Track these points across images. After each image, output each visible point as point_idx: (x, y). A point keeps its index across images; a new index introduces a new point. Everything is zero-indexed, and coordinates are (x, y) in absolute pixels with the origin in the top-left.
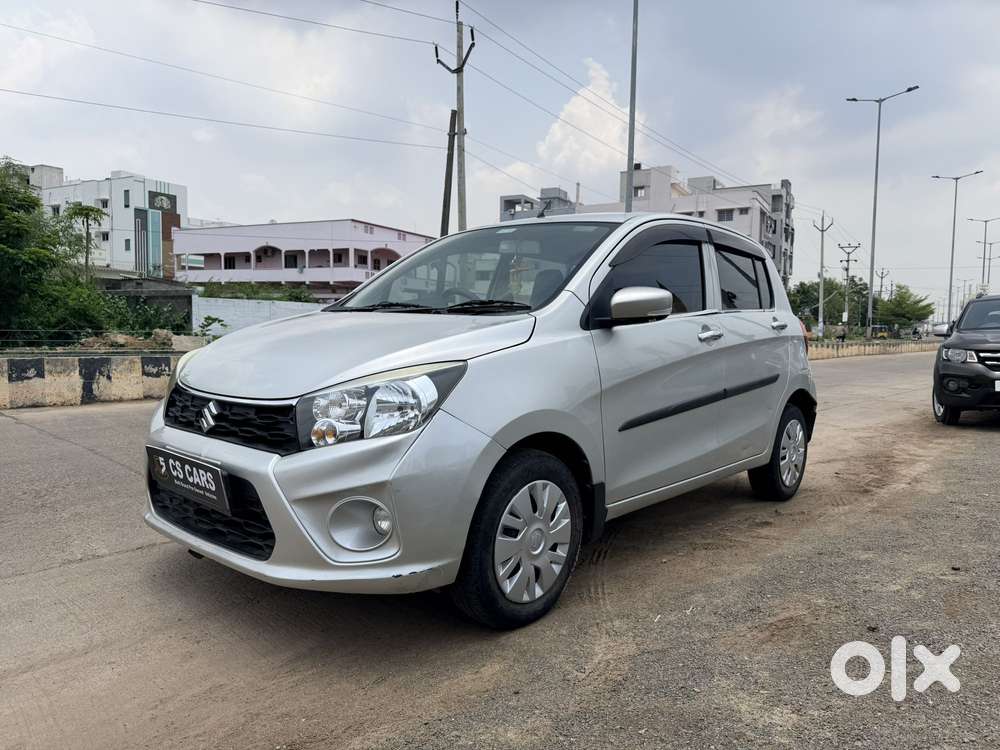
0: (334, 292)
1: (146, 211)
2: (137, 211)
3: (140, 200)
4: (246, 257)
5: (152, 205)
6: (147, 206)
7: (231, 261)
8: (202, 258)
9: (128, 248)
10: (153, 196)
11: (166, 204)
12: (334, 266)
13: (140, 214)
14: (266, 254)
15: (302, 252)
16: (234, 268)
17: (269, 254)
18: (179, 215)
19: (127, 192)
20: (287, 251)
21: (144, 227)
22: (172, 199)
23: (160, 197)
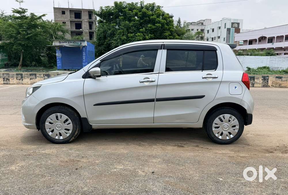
0: (285, 50)
1: (230, 29)
2: (227, 29)
3: (229, 26)
4: (256, 40)
5: (232, 27)
6: (231, 27)
7: (251, 42)
8: (243, 42)
9: (224, 40)
10: (233, 23)
11: (236, 26)
12: (285, 41)
13: (229, 30)
14: (262, 39)
15: (274, 37)
16: (252, 44)
17: (263, 39)
18: (240, 29)
19: (225, 24)
20: (269, 37)
21: (229, 33)
22: (238, 24)
23: (234, 24)
